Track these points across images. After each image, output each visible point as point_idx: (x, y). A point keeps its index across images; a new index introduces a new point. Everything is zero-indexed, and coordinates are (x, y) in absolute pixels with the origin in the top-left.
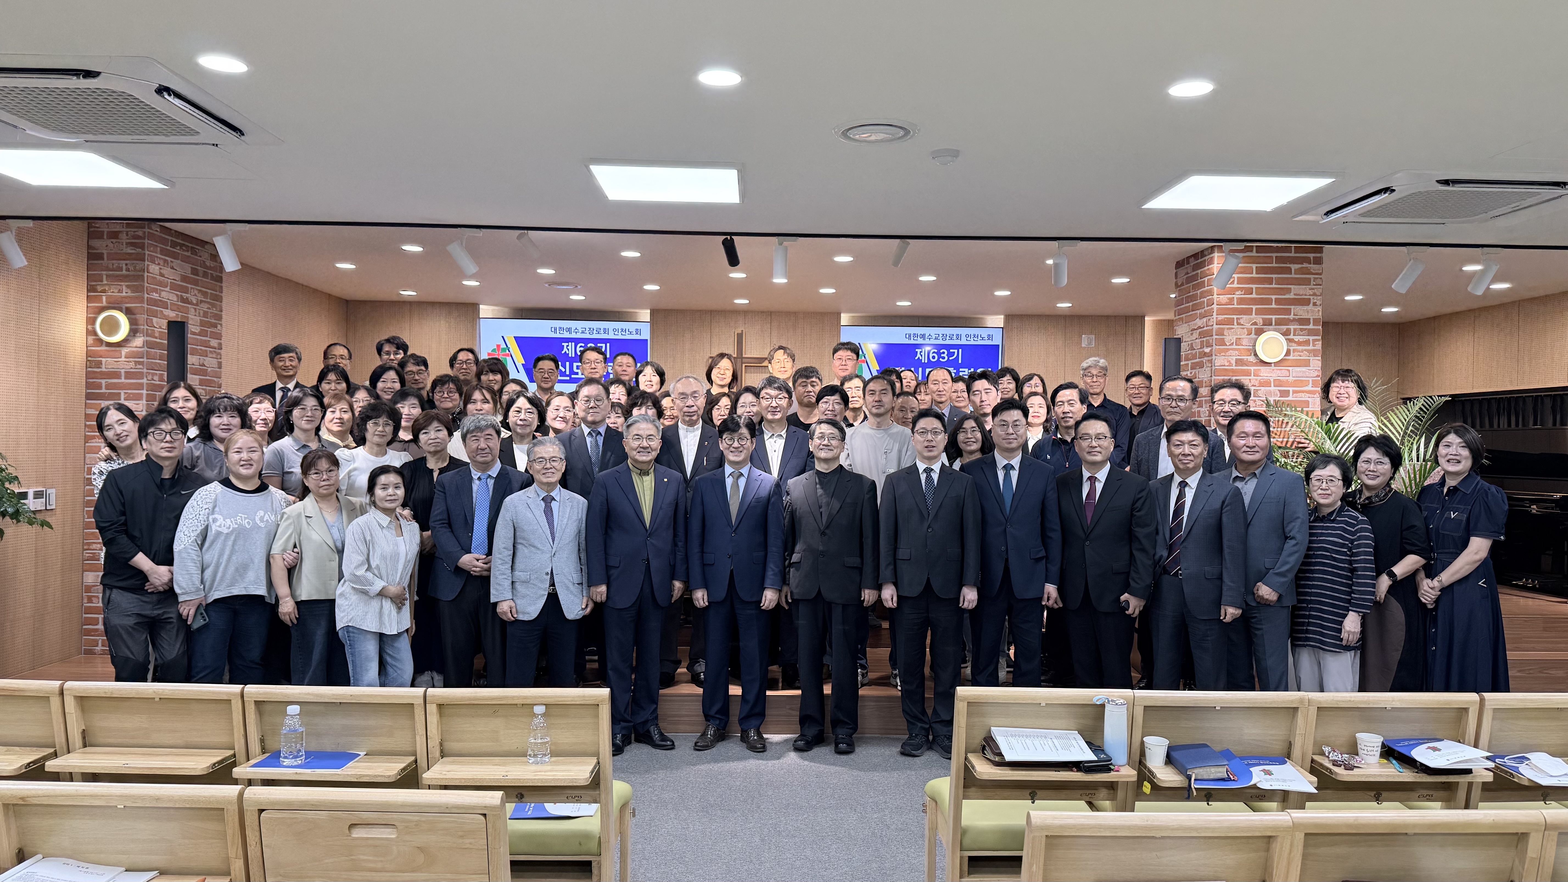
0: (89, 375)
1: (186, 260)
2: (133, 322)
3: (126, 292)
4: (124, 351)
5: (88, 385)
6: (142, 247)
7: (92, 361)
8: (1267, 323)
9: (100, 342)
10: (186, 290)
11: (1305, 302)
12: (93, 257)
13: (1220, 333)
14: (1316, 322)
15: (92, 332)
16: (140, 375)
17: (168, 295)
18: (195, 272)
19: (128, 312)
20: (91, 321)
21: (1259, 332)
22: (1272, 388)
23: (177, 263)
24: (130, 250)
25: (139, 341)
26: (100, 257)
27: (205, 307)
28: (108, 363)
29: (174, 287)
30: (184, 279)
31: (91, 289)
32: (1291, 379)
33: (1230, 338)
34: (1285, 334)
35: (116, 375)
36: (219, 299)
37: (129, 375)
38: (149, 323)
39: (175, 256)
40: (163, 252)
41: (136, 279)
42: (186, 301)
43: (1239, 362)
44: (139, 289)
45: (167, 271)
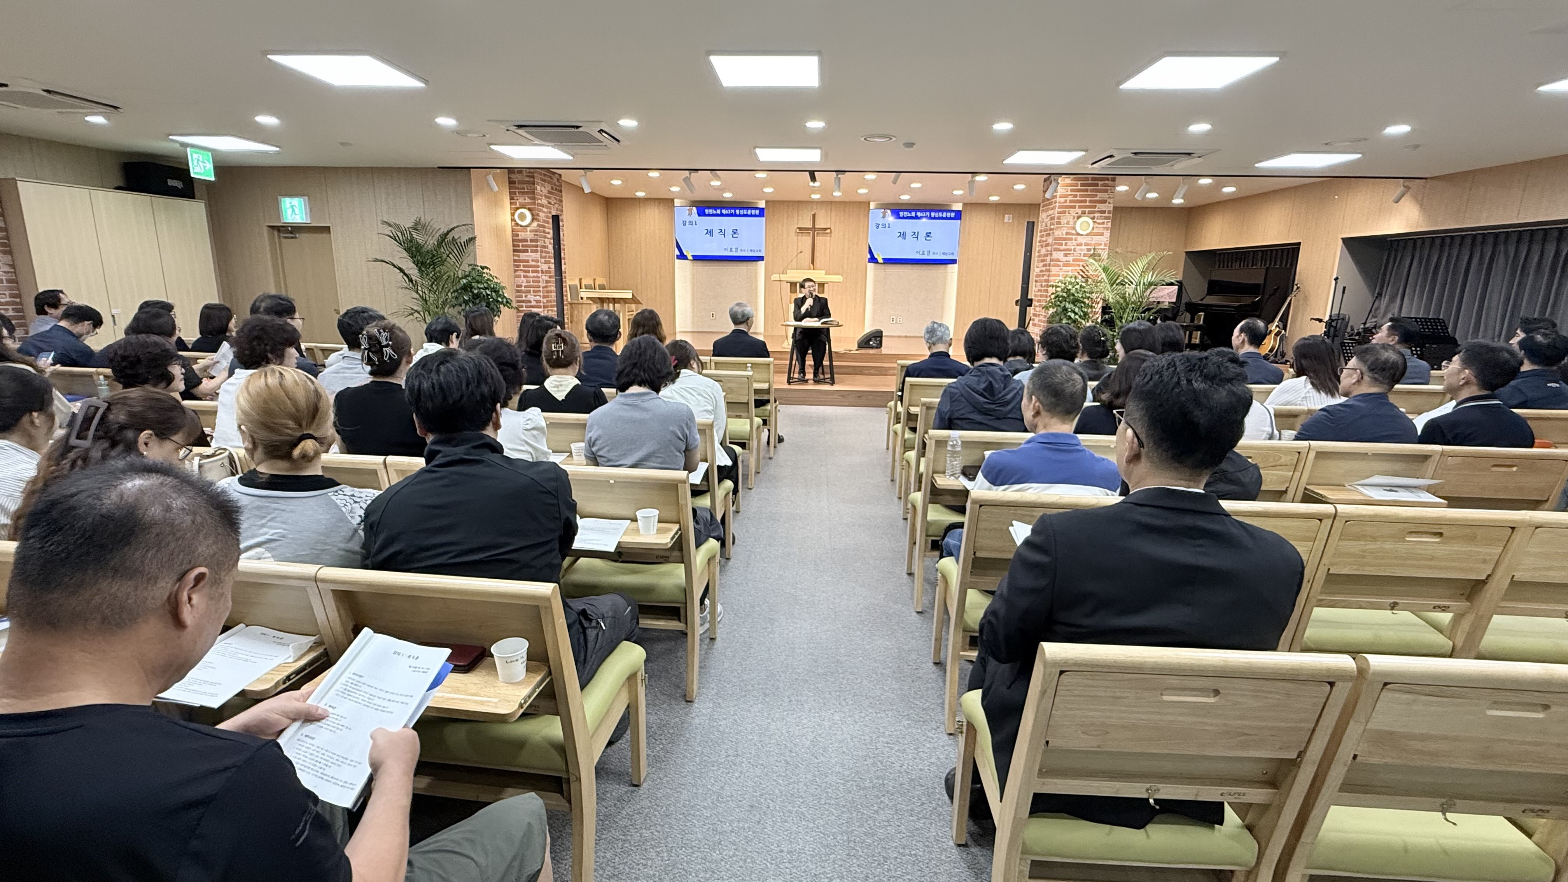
0: (513, 241)
1: (549, 183)
2: (533, 215)
3: (528, 200)
4: (529, 229)
5: (514, 245)
6: (533, 177)
7: (515, 234)
8: (1084, 213)
9: (517, 224)
10: (550, 198)
11: (1105, 202)
12: (512, 182)
13: (1059, 218)
14: (1109, 212)
15: (513, 220)
16: (537, 241)
17: (544, 201)
18: (552, 188)
19: (529, 209)
20: (513, 214)
21: (1079, 217)
22: (1083, 247)
23: (546, 184)
24: (527, 179)
25: (535, 224)
26: (514, 182)
27: (556, 205)
28: (522, 235)
29: (546, 197)
30: (549, 192)
31: (512, 198)
32: (1093, 242)
33: (1064, 221)
34: (1093, 218)
35: (526, 241)
36: (561, 201)
37: (531, 241)
38: (538, 215)
39: (544, 181)
40: (542, 180)
41: (532, 193)
42: (550, 203)
43: (1067, 234)
44: (534, 198)
45: (543, 189)
